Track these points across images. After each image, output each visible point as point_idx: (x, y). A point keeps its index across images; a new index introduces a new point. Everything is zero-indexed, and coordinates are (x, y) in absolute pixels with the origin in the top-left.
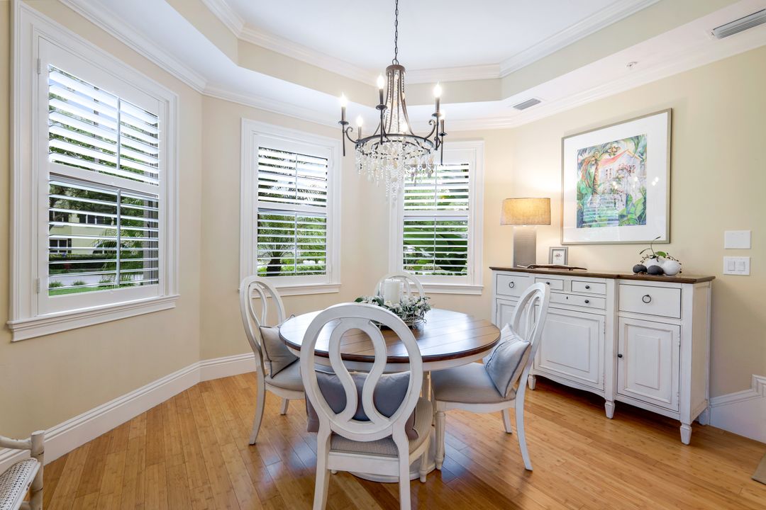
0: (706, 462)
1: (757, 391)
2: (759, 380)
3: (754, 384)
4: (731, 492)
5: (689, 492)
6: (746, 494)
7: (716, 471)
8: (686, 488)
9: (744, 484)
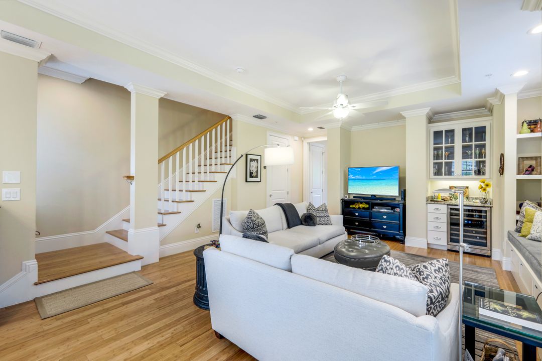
0: (13, 329)
1: (26, 271)
2: (27, 264)
3: (24, 267)
4: (39, 333)
5: (21, 350)
6: (46, 328)
7: (23, 330)
8: (18, 349)
9: (41, 325)
